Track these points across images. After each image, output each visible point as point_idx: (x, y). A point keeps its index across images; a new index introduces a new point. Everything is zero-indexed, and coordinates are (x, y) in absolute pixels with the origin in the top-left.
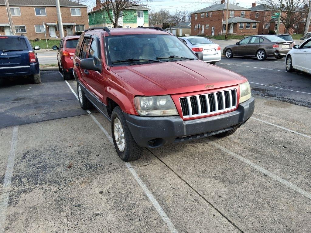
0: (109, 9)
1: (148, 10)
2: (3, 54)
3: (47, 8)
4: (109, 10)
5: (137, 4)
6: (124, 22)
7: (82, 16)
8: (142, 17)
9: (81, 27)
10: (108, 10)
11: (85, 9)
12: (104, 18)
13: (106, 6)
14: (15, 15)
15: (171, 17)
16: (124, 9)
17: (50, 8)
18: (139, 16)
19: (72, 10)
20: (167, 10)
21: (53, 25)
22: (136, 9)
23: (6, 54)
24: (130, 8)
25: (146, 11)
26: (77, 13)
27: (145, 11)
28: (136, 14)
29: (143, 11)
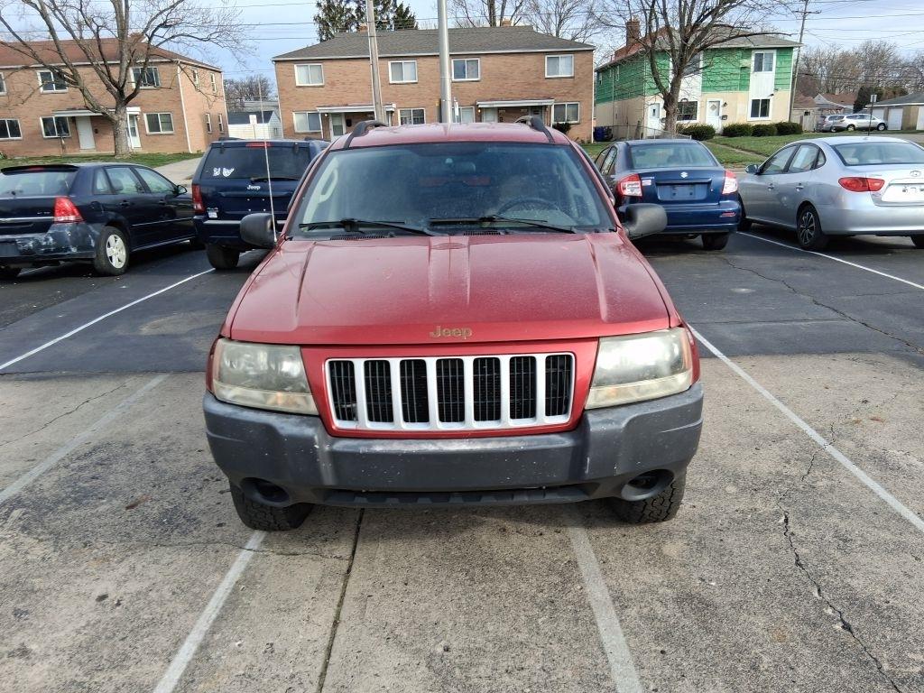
0: (657, 52)
1: (792, 48)
2: (250, 187)
3: (483, 58)
4: (654, 55)
5: (751, 31)
6: (704, 88)
7: (577, 77)
8: (771, 69)
9: (571, 109)
10: (652, 54)
11: (587, 56)
12: (642, 80)
13: (650, 44)
14: (404, 81)
15: (903, 66)
16: (704, 48)
17: (491, 59)
18: (759, 68)
19: (552, 61)
20: (891, 42)
21: (492, 106)
22: (753, 46)
23: (258, 188)
24: (724, 45)
25: (785, 50)
26: (565, 67)
27: (783, 53)
28: (751, 62)
29: (775, 52)
